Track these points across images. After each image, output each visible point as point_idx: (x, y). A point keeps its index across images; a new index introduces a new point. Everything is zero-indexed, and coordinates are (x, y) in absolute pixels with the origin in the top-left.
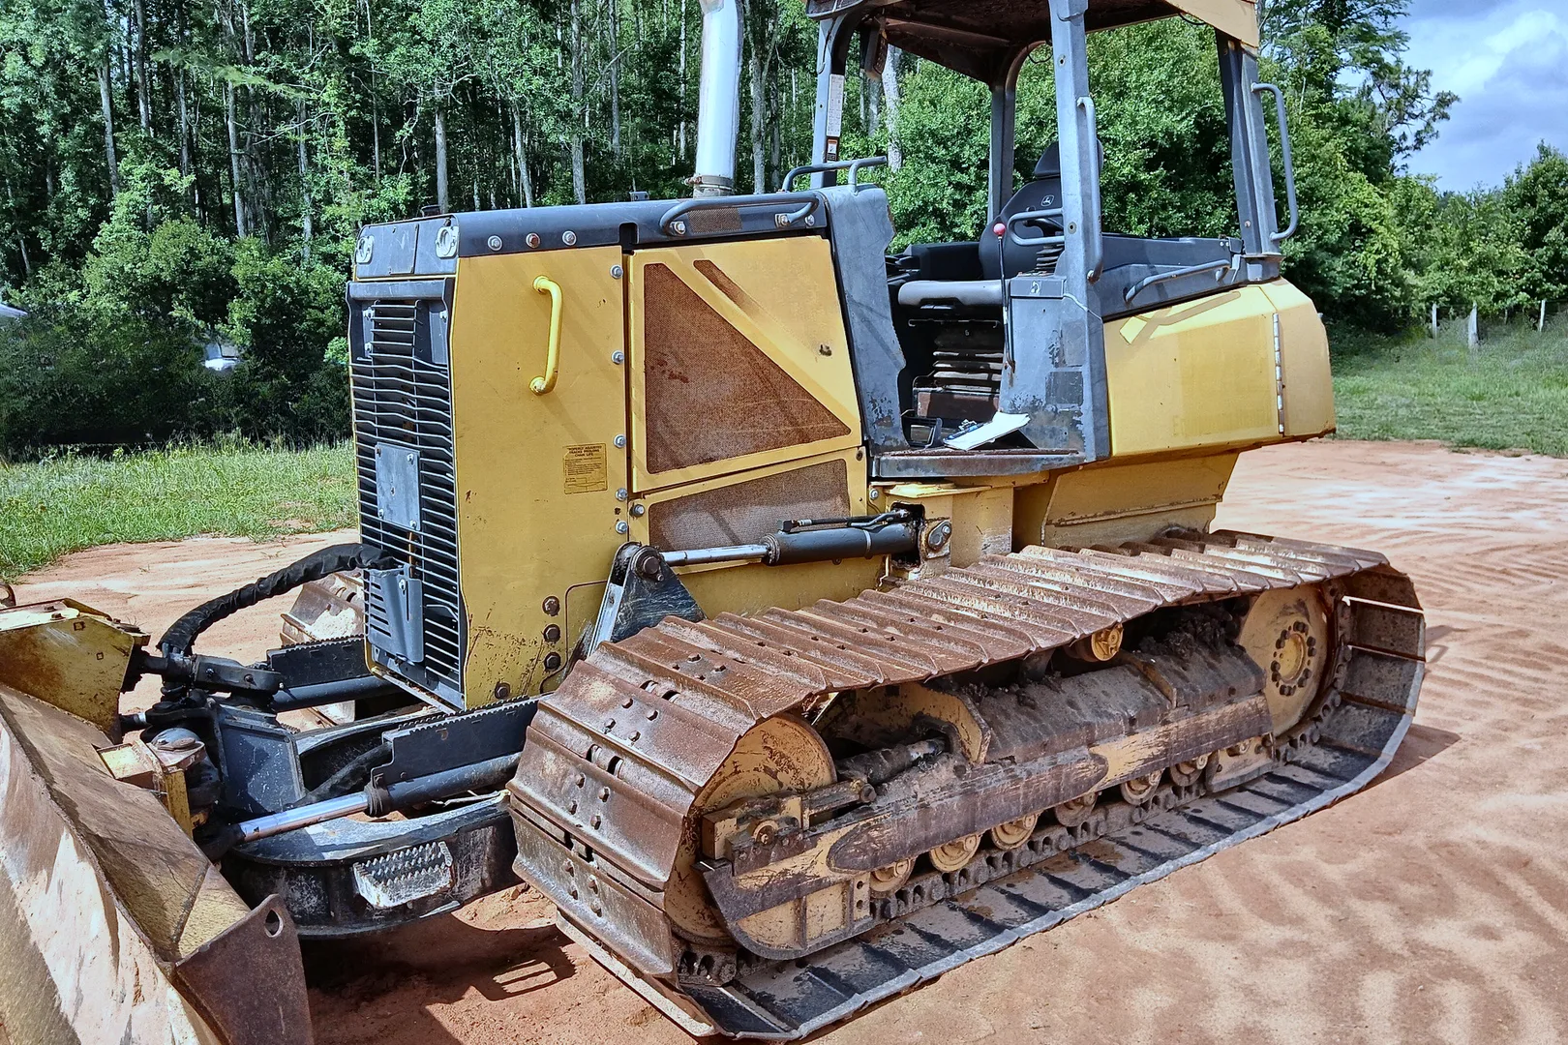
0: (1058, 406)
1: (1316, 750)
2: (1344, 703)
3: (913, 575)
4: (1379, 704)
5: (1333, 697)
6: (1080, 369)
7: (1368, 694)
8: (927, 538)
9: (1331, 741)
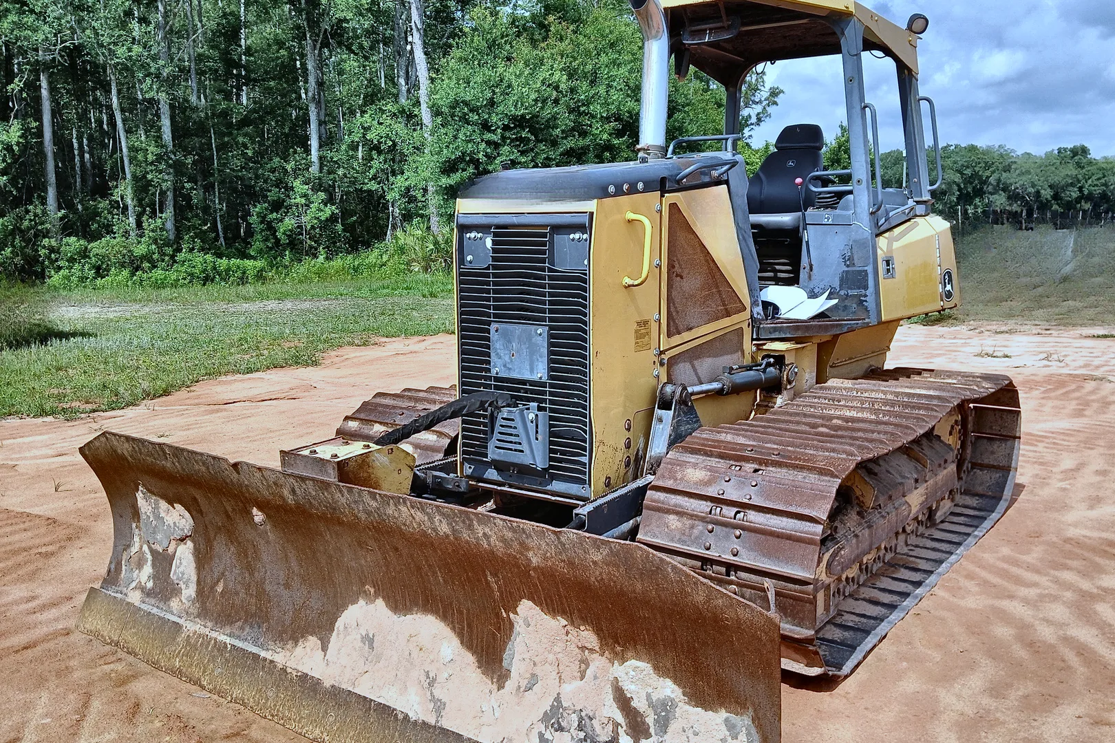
0: (849, 291)
1: (963, 497)
2: (972, 468)
3: (780, 400)
4: (993, 466)
5: (967, 465)
6: (866, 268)
7: (986, 461)
8: (787, 376)
9: (970, 491)
